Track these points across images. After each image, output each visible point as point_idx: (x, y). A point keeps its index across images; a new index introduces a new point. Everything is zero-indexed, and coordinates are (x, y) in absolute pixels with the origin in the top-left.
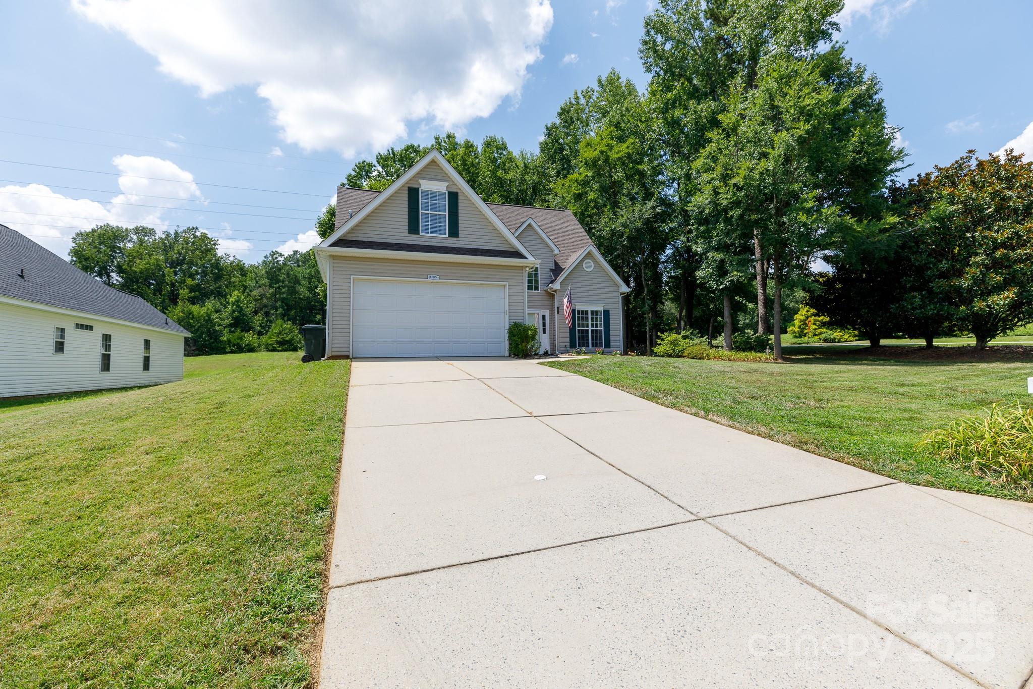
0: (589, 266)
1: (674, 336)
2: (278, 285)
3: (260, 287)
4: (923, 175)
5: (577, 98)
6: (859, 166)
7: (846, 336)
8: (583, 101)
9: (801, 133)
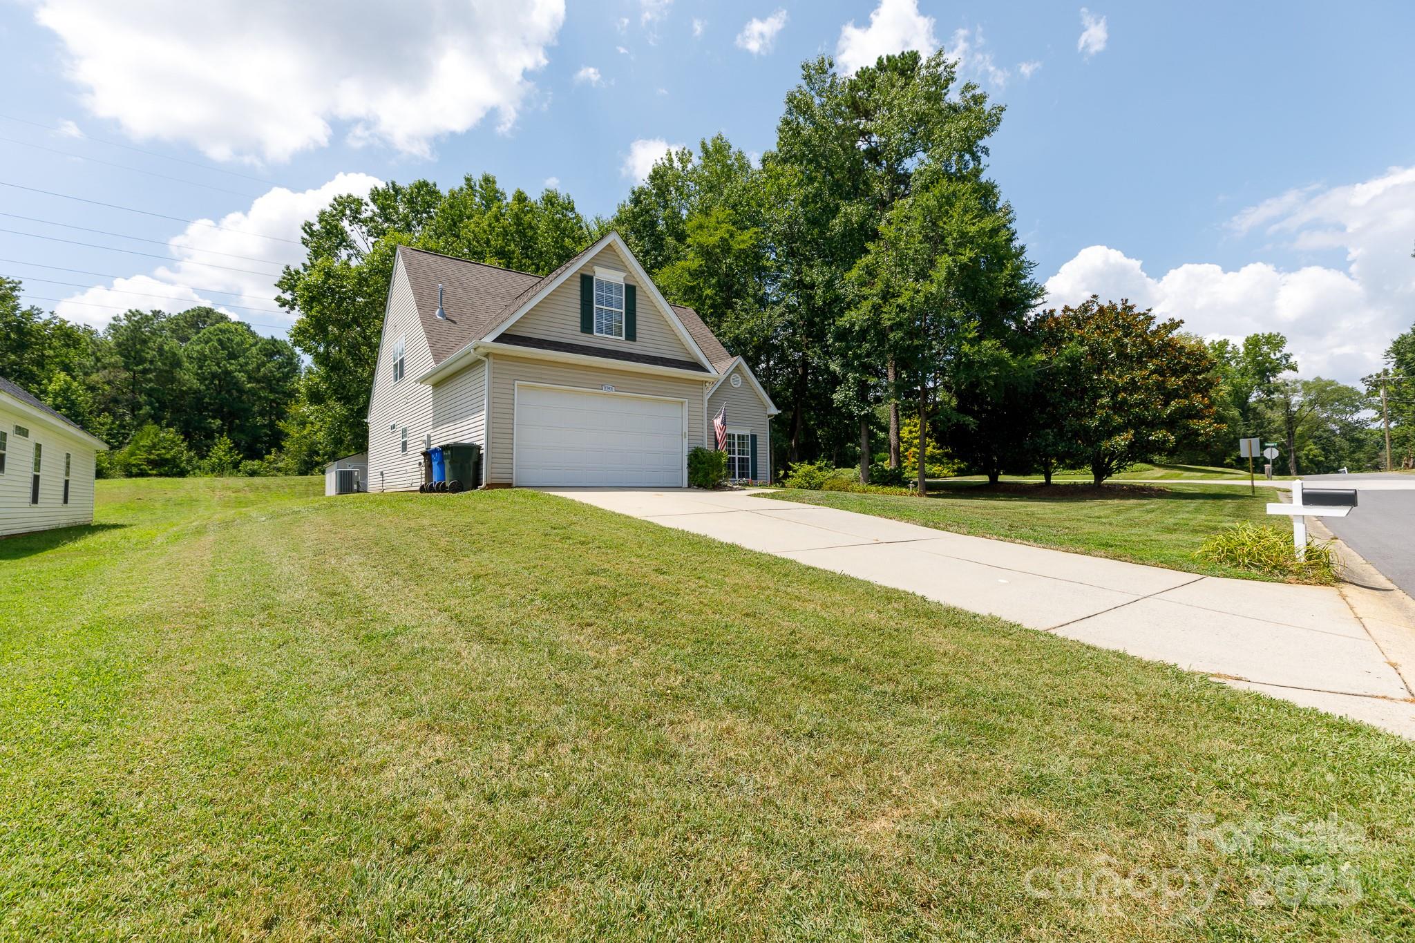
0: (737, 382)
1: (807, 468)
2: (141, 367)
3: (105, 368)
4: (1048, 311)
5: (671, 160)
6: (1010, 299)
7: (945, 472)
8: (677, 164)
9: (965, 259)
